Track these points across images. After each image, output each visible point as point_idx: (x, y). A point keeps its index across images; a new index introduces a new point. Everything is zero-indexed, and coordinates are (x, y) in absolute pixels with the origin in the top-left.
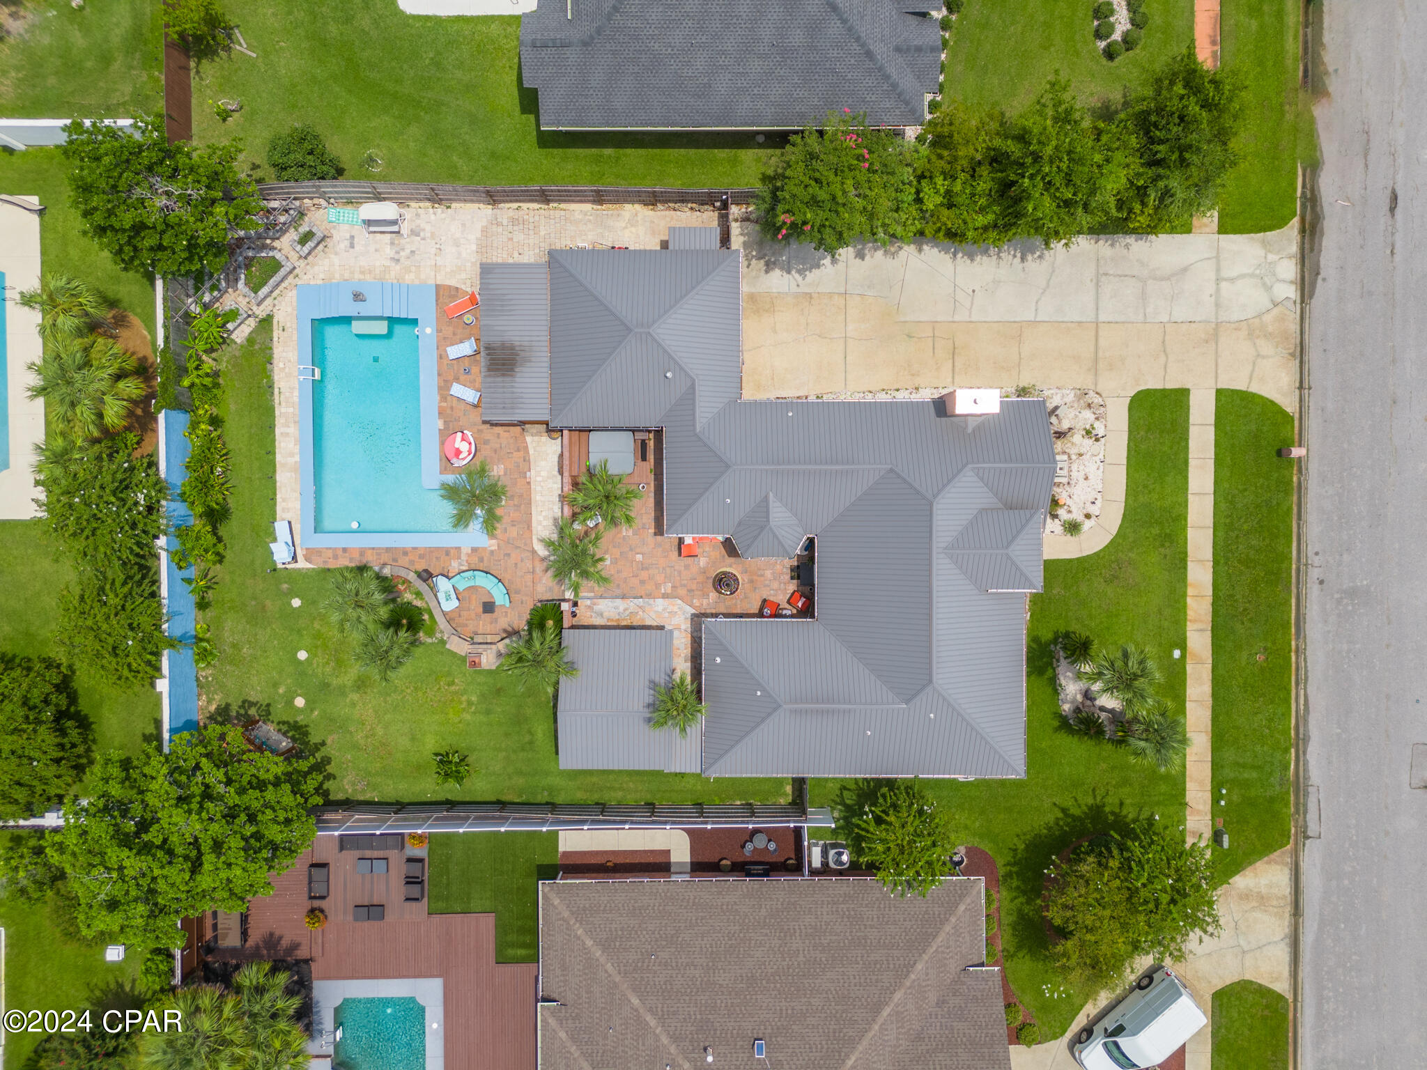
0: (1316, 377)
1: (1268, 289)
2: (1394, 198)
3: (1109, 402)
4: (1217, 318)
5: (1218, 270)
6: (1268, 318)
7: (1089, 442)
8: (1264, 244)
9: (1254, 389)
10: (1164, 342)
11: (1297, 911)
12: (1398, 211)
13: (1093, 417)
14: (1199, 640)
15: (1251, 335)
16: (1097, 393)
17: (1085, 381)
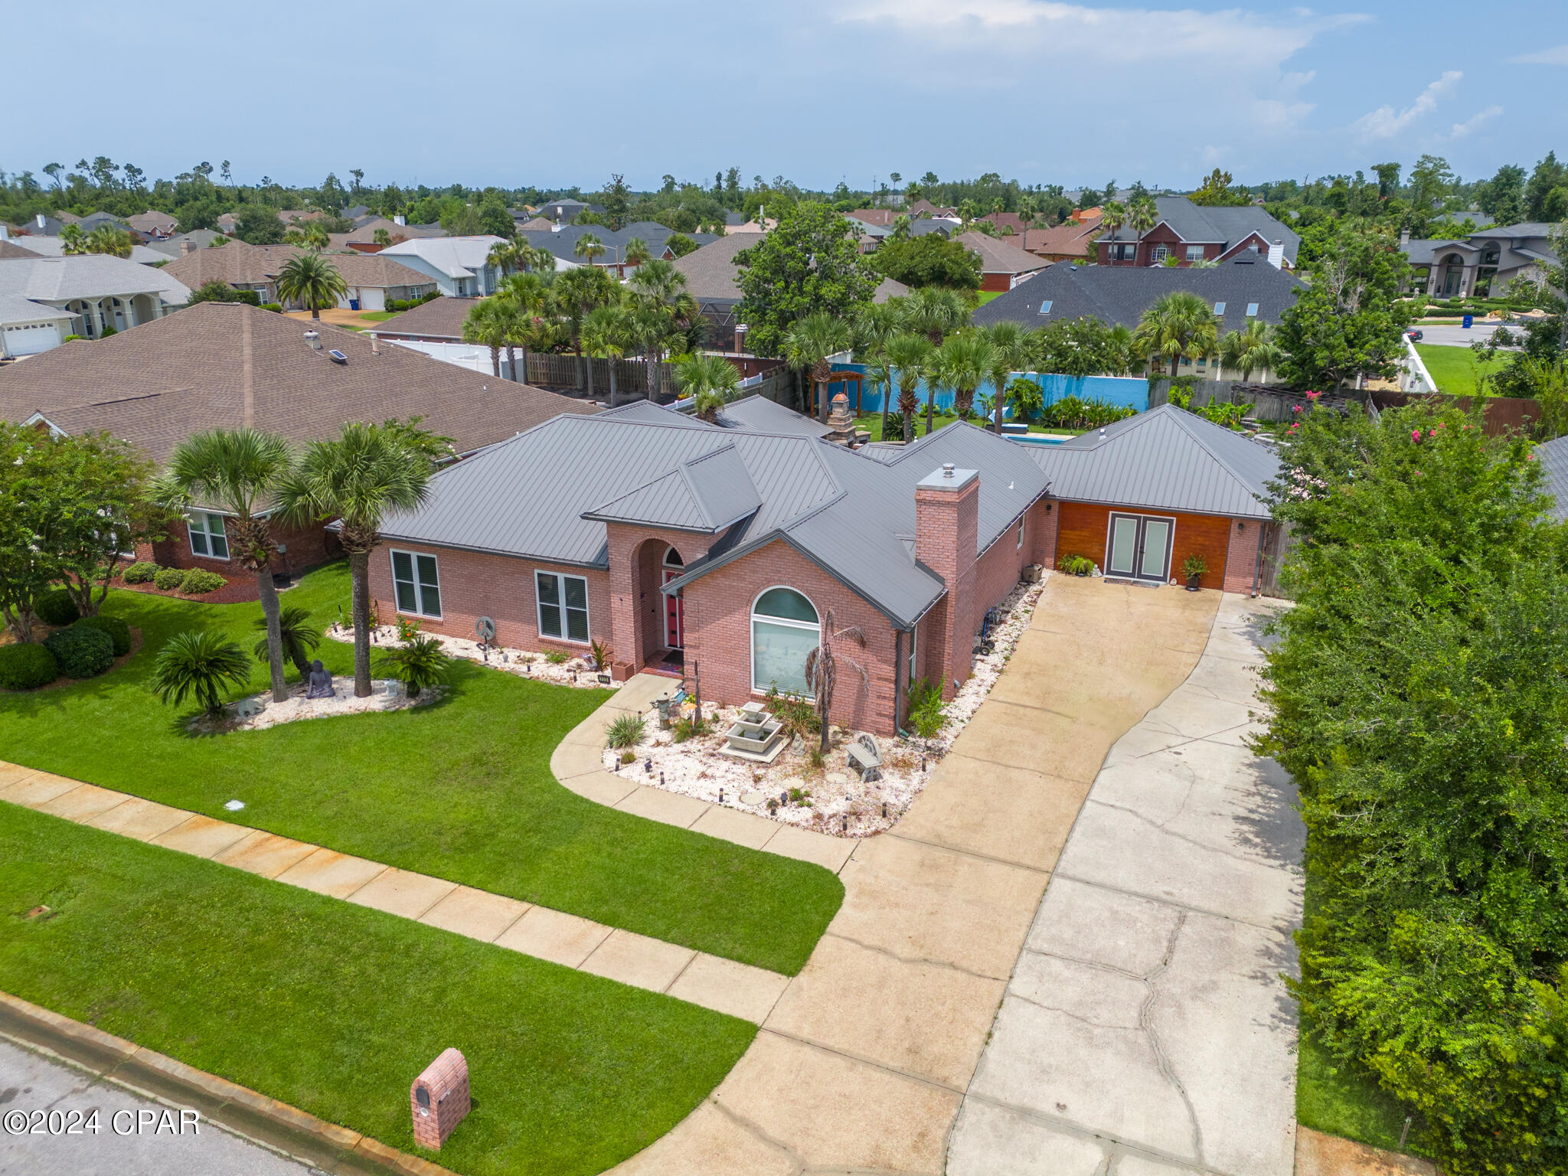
3: (848, 845)
4: (978, 1098)
5: (1150, 1154)
7: (776, 791)
10: (953, 966)
13: (827, 811)
14: (213, 840)
16: (877, 833)
17: (913, 826)
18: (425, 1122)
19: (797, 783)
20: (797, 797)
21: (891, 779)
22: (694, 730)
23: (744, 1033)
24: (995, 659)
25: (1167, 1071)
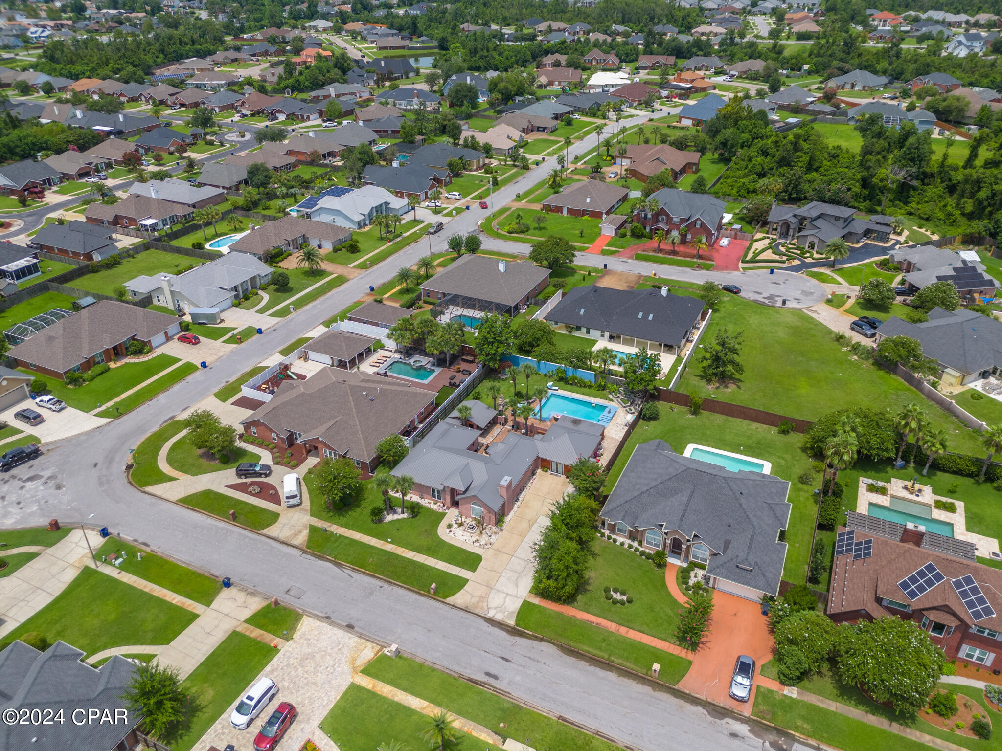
0: (455, 611)
1: (495, 608)
2: (506, 660)
3: (484, 550)
4: (494, 589)
6: (485, 604)
7: (474, 539)
8: (513, 612)
9: (462, 591)
10: (495, 571)
11: (283, 543)
12: (501, 660)
13: (482, 543)
14: (389, 547)
15: (482, 597)
16: (489, 548)
17: (495, 547)
18: (432, 591)
19: (477, 537)
20: (477, 541)
21: (493, 536)
22: (461, 525)
23: (466, 581)
24: (518, 503)
25: (517, 586)
